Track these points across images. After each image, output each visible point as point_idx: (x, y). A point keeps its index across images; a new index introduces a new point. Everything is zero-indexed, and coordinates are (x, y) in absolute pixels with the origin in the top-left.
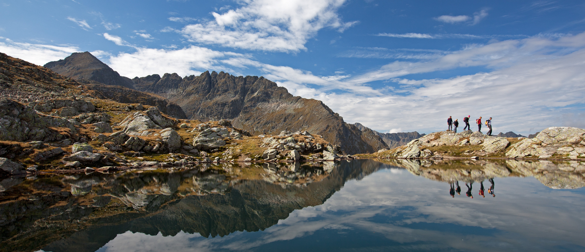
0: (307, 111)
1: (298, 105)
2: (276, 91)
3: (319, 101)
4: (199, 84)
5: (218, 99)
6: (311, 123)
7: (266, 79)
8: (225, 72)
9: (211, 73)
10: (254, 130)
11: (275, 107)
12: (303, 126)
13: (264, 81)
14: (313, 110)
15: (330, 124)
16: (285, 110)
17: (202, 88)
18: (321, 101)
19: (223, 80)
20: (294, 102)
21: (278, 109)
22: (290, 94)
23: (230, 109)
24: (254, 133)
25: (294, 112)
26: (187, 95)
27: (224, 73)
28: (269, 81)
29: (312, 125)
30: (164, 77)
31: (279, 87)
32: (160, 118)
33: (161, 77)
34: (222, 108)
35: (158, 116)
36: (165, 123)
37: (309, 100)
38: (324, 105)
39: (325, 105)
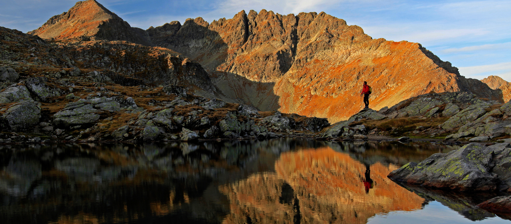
0: (394, 61)
1: (381, 53)
2: (345, 32)
3: (415, 44)
4: (231, 30)
5: (258, 49)
6: (402, 80)
7: (329, 16)
8: (268, 11)
9: (247, 13)
10: (310, 93)
11: (342, 57)
12: (387, 84)
13: (325, 19)
14: (404, 59)
15: (433, 81)
16: (359, 61)
17: (235, 36)
18: (419, 44)
19: (265, 21)
20: (374, 48)
21: (347, 61)
22: (367, 36)
23: (276, 64)
24: (310, 97)
25: (373, 64)
26: (215, 47)
27: (266, 11)
28: (334, 18)
29: (402, 82)
30: (185, 24)
31: (349, 26)
32: (41, 88)
33: (182, 24)
34: (265, 63)
35: (39, 86)
36: (47, 94)
37: (399, 43)
38: (423, 50)
39: (427, 49)
